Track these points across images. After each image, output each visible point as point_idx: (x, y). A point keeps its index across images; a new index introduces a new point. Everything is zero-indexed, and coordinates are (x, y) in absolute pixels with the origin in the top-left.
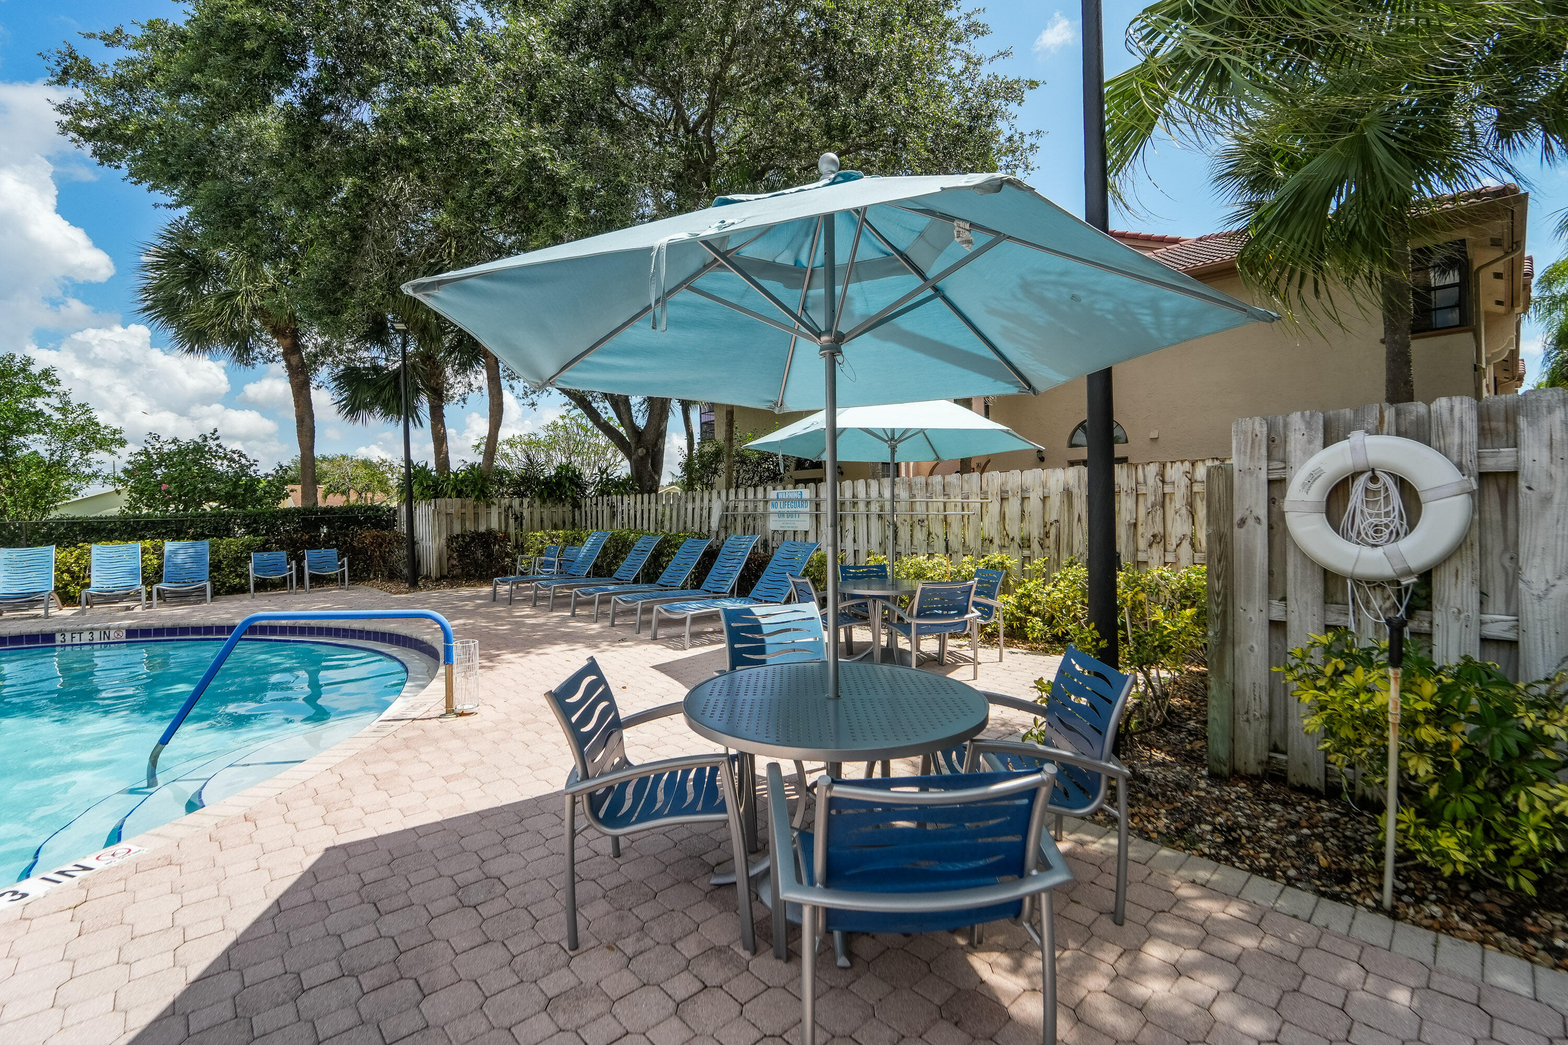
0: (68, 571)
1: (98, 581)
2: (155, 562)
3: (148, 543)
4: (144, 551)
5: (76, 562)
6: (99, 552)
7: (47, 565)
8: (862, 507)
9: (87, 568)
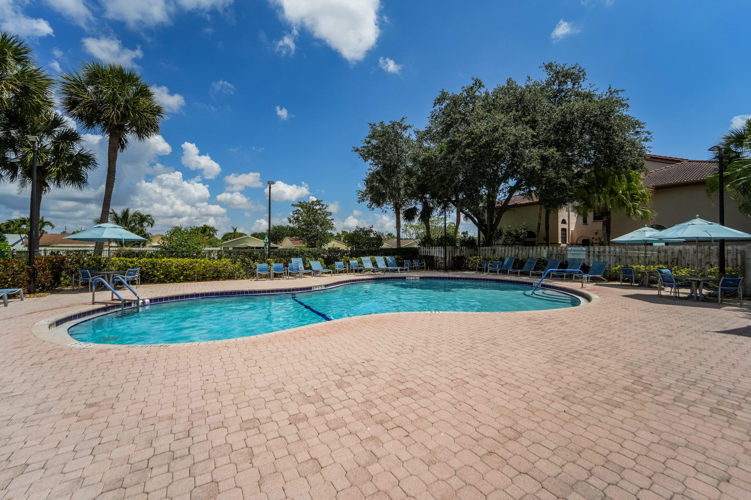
8: (607, 253)
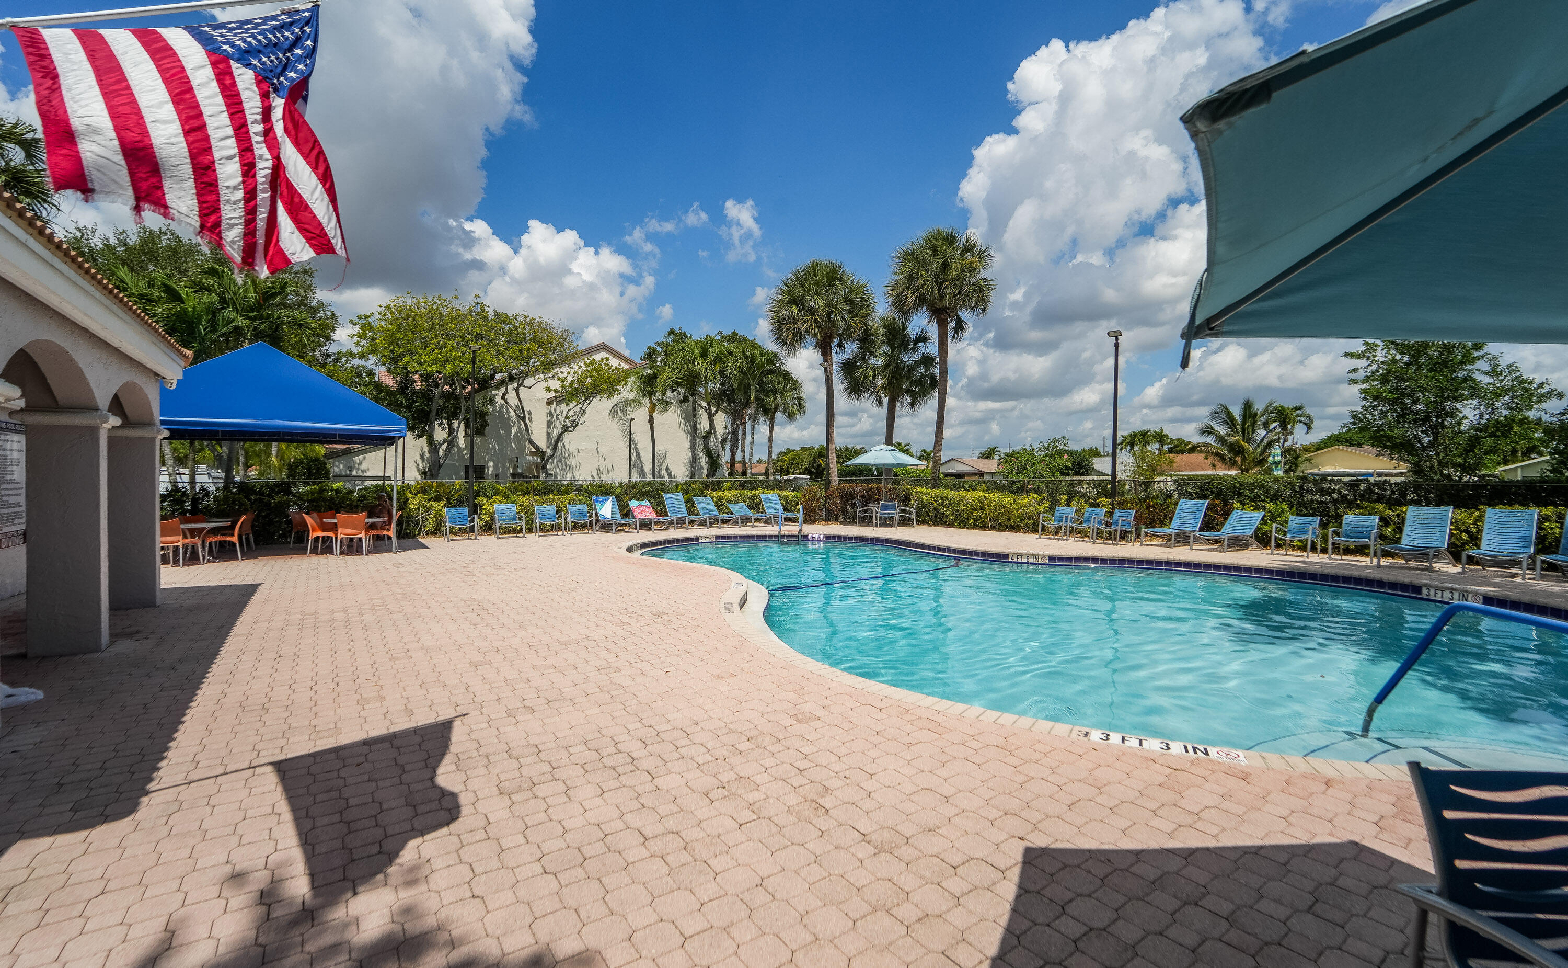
0: (1467, 531)
1: (1489, 544)
2: (1557, 531)
3: (1549, 511)
4: (1544, 519)
5: (1474, 523)
6: (1492, 515)
7: (1443, 524)
9: (1480, 531)
